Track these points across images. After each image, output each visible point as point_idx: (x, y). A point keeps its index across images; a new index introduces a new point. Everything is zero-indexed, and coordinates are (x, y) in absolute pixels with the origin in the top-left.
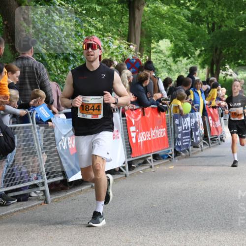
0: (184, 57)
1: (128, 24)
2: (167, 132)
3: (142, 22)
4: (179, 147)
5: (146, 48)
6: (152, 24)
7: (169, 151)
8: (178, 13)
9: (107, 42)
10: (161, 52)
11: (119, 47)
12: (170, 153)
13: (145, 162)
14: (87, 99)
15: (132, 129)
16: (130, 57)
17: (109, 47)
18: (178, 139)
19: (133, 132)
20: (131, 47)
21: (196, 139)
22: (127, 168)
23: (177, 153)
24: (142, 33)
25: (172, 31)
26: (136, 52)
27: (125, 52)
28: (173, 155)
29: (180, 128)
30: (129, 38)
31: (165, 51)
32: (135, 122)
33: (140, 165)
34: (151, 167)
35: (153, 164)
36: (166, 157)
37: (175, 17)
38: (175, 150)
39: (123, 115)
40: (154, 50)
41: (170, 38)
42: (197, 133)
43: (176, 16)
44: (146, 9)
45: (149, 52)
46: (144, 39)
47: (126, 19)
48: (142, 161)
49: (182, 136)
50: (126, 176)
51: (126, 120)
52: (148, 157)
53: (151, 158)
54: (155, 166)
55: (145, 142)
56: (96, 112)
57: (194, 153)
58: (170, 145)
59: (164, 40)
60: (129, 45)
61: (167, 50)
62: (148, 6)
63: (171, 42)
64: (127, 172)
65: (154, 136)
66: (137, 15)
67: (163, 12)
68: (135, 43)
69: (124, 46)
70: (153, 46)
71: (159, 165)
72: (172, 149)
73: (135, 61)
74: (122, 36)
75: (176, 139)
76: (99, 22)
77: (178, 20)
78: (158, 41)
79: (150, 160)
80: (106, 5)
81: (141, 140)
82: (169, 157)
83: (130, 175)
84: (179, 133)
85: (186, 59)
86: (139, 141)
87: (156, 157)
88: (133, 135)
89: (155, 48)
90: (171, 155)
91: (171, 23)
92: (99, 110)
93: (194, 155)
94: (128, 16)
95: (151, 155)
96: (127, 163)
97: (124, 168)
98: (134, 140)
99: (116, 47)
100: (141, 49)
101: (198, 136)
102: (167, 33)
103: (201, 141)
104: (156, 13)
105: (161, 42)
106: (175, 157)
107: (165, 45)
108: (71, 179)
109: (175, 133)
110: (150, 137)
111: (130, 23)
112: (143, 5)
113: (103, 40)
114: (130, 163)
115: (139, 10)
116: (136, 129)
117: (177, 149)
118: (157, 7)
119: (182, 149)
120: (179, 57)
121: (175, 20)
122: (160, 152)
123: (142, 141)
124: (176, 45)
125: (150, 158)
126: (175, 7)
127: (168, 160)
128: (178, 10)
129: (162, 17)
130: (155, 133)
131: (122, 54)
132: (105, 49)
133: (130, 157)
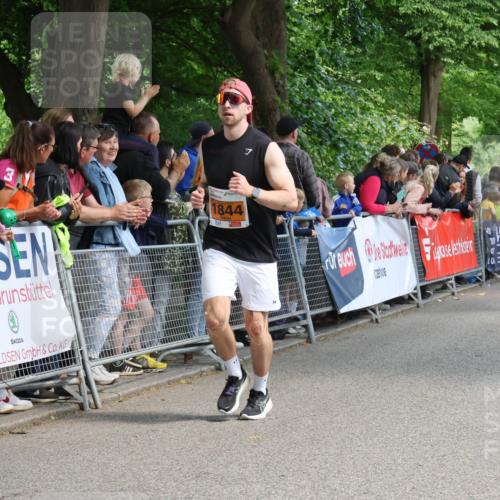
1: (419, 98)
2: (475, 245)
3: (440, 94)
4: (493, 266)
5: (444, 130)
6: (454, 96)
7: (478, 272)
8: (491, 81)
9: (390, 122)
10: (465, 134)
11: (408, 128)
12: (480, 274)
13: (445, 287)
14: (216, 193)
15: (426, 241)
16: (423, 142)
17: (393, 129)
18: (491, 256)
19: (427, 245)
20: (424, 128)
22: (420, 295)
23: (489, 275)
24: (439, 109)
25: (481, 105)
26: (430, 135)
27: (416, 135)
28: (484, 277)
29: (492, 240)
30: (421, 116)
31: (471, 134)
32: (429, 231)
33: (437, 291)
34: (453, 294)
35: (455, 290)
36: (474, 280)
37: (485, 87)
38: (486, 270)
39: (413, 223)
40: (456, 132)
41: (477, 116)
43: (487, 85)
44: (445, 75)
45: (449, 135)
46: (442, 117)
47: (417, 89)
48: (440, 286)
49: (496, 252)
50: (418, 306)
51: (416, 229)
52: (449, 280)
53: (453, 281)
54: (458, 292)
55: (444, 260)
56: (236, 216)
58: (479, 263)
59: (470, 118)
60: (422, 126)
61: (474, 132)
62: (447, 72)
63: (480, 120)
64: (419, 300)
65: (456, 251)
66: (432, 84)
67: (469, 80)
68: (430, 123)
69: (414, 127)
70: (454, 126)
71: (464, 291)
72: (482, 268)
73: (429, 147)
74: (412, 114)
75: (488, 256)
76: (380, 94)
77: (490, 91)
78: (461, 120)
79: (452, 285)
80: (390, 71)
81: (439, 256)
82: (478, 281)
83: (424, 305)
84: (492, 247)
86: (435, 258)
87: (459, 280)
88: (427, 249)
89: (457, 129)
90: (481, 277)
91: (480, 94)
92: (241, 213)
94: (420, 85)
95: (453, 277)
96: (419, 288)
97: (415, 295)
98: (428, 257)
99: (403, 128)
100: (437, 131)
102: (475, 109)
104: (459, 81)
105: (465, 120)
106: (486, 280)
107: (471, 125)
108: (343, 310)
109: (486, 247)
110: (451, 252)
111: (422, 95)
112: (441, 70)
113: (385, 120)
114: (423, 289)
115: (435, 77)
116: (431, 241)
117: (489, 270)
118: (460, 73)
119: (496, 270)
120: (490, 142)
121: (486, 90)
122: (465, 273)
123: (439, 258)
124: (486, 125)
125: (451, 282)
126: (486, 72)
127: (477, 285)
128: (491, 76)
129: (467, 86)
130: (458, 247)
131: (412, 139)
132: (387, 131)
133: (423, 281)
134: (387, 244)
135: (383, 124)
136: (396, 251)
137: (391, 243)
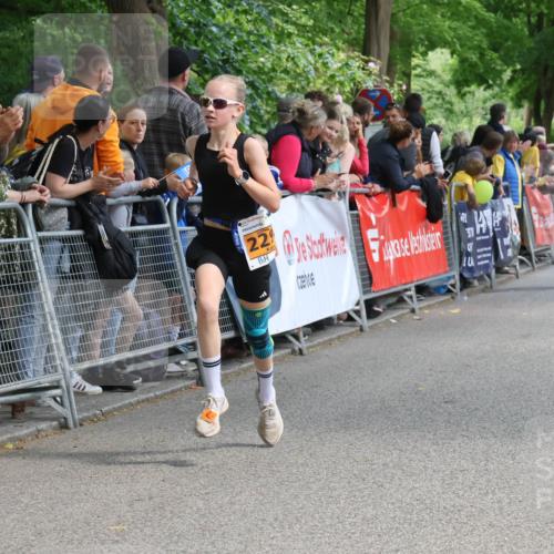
0: (479, 85)
2: (445, 239)
3: (393, 15)
4: (471, 270)
5: (400, 67)
6: (414, 18)
7: (449, 278)
9: (320, 55)
10: (432, 73)
11: (347, 65)
12: (452, 282)
15: (372, 233)
17: (325, 65)
18: (468, 254)
19: (374, 240)
20: (371, 65)
21: (505, 254)
22: (364, 313)
23: (465, 283)
24: (392, 36)
25: (455, 30)
26: (380, 76)
27: (360, 75)
28: (458, 286)
29: (470, 231)
30: (366, 47)
31: (439, 73)
32: (377, 219)
33: (389, 306)
34: (413, 311)
35: (416, 305)
36: (443, 291)
37: (461, 3)
38: (461, 275)
39: (352, 206)
40: (418, 71)
41: (449, 47)
42: (507, 241)
45: (407, 76)
46: (397, 50)
48: (394, 300)
49: (475, 248)
50: (361, 330)
51: (358, 216)
52: (406, 290)
53: (412, 293)
54: (420, 309)
55: (398, 261)
57: (501, 283)
58: (450, 265)
59: (438, 50)
60: (367, 62)
61: (444, 71)
63: (452, 54)
64: (363, 321)
65: (416, 248)
68: (379, 58)
69: (355, 64)
70: (414, 62)
71: (429, 307)
72: (456, 273)
73: (378, 94)
74: (352, 44)
75: (463, 254)
76: (306, 13)
77: (467, 9)
78: (425, 53)
79: (411, 297)
81: (391, 255)
82: (449, 291)
83: (371, 327)
84: (469, 241)
85: (482, 88)
86: (386, 258)
87: (422, 290)
88: (374, 246)
89: (419, 66)
90: (453, 286)
91: (453, 14)
93: (501, 287)
95: (412, 286)
96: (362, 303)
97: (357, 312)
98: (376, 257)
99: (339, 65)
100: (389, 70)
101: (508, 247)
102: (446, 35)
103: (515, 256)
105: (431, 54)
106: (461, 290)
107: (440, 60)
109: (460, 241)
110: (409, 250)
111: (367, 16)
113: (312, 52)
114: (369, 304)
116: (380, 234)
117: (466, 275)
120: (468, 85)
121: (461, 8)
122: (430, 280)
123: (392, 258)
124: (463, 61)
125: (409, 293)
127: (448, 297)
130: (418, 242)
131: (353, 80)
132: (316, 69)
133: (369, 292)
134: (316, 237)
135: (310, 58)
136: (329, 248)
137: (322, 235)
